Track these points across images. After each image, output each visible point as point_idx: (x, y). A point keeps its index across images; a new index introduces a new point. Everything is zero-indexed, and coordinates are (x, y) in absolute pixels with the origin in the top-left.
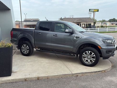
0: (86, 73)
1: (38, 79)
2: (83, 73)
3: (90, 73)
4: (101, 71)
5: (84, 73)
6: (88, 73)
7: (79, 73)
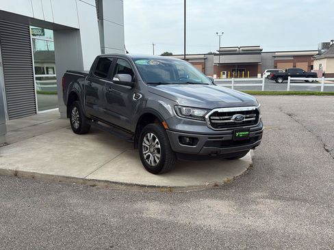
0: (116, 183)
1: (16, 175)
2: (108, 181)
3: (127, 185)
4: (159, 187)
5: (111, 182)
6: (122, 184)
7: (99, 181)
